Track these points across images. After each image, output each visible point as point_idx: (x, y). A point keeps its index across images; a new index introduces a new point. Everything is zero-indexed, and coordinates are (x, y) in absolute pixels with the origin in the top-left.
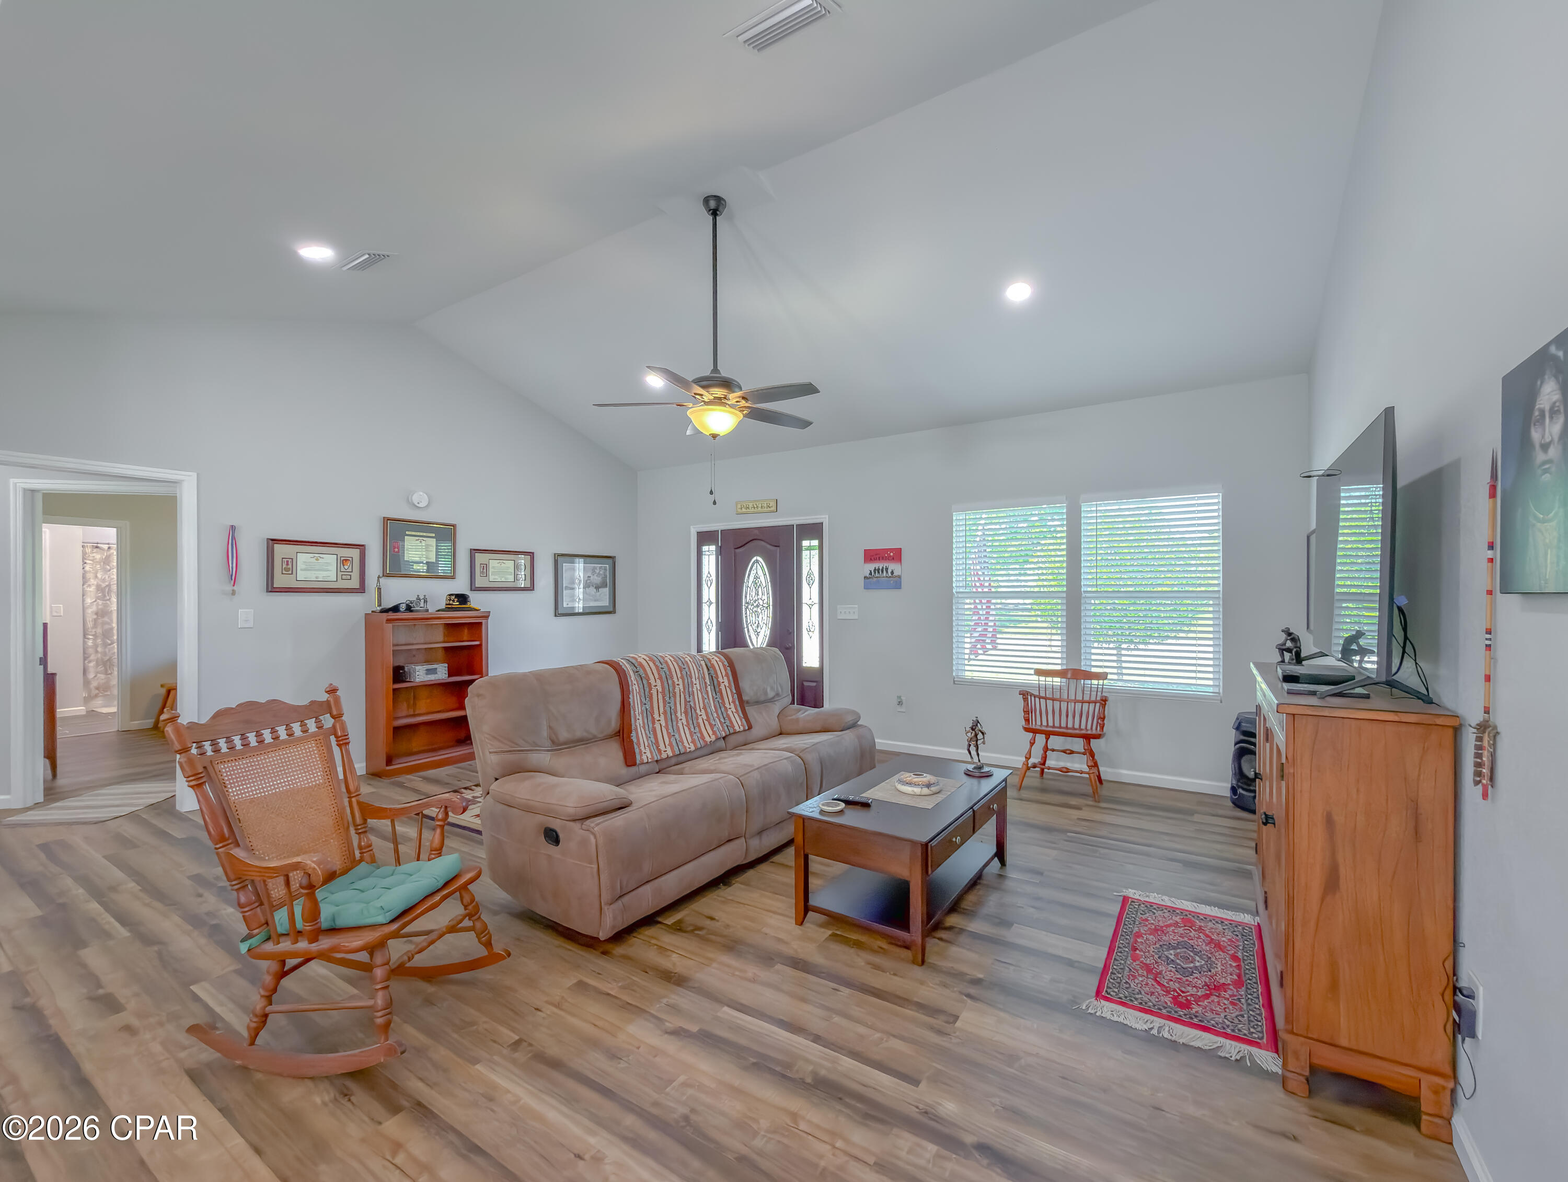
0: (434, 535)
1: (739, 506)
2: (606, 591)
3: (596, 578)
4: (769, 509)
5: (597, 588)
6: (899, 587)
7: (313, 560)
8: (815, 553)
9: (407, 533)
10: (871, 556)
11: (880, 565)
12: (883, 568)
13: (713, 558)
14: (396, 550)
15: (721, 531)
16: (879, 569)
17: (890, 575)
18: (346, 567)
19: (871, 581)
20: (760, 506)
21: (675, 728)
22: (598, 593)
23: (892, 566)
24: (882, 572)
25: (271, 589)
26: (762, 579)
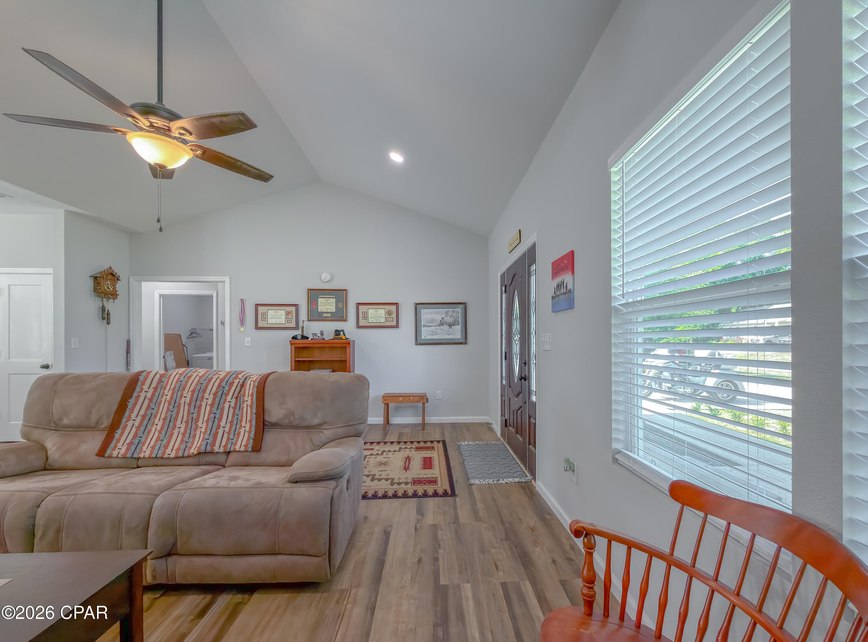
0: (334, 296)
3: (449, 318)
4: (518, 241)
5: (450, 325)
6: (573, 307)
7: (275, 313)
8: (534, 279)
9: (319, 296)
10: (555, 269)
11: (560, 279)
12: (562, 282)
14: (314, 306)
15: (506, 271)
16: (559, 285)
17: (568, 289)
18: (289, 316)
19: (555, 302)
20: (515, 240)
21: (168, 434)
22: (451, 330)
23: (568, 278)
24: (562, 287)
25: (257, 328)
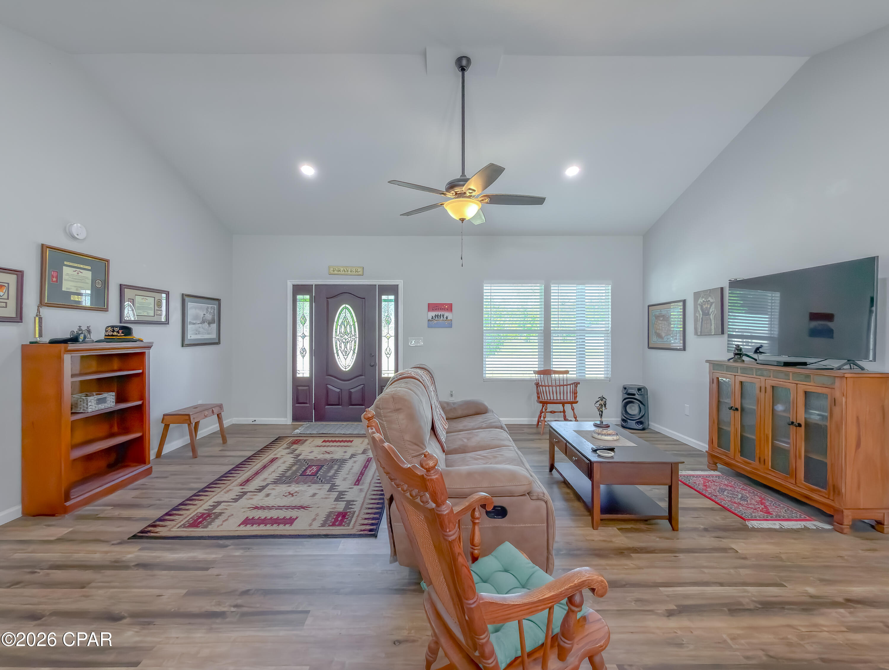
1: (332, 269)
2: (214, 326)
3: (208, 315)
4: (357, 273)
5: (209, 323)
6: (450, 326)
8: (392, 305)
9: (65, 263)
10: (432, 307)
11: (439, 313)
12: (441, 315)
13: (307, 305)
15: (315, 285)
16: (438, 315)
17: (445, 319)
19: (431, 323)
20: (350, 270)
22: (210, 328)
23: (446, 314)
24: (440, 317)
26: (350, 320)
